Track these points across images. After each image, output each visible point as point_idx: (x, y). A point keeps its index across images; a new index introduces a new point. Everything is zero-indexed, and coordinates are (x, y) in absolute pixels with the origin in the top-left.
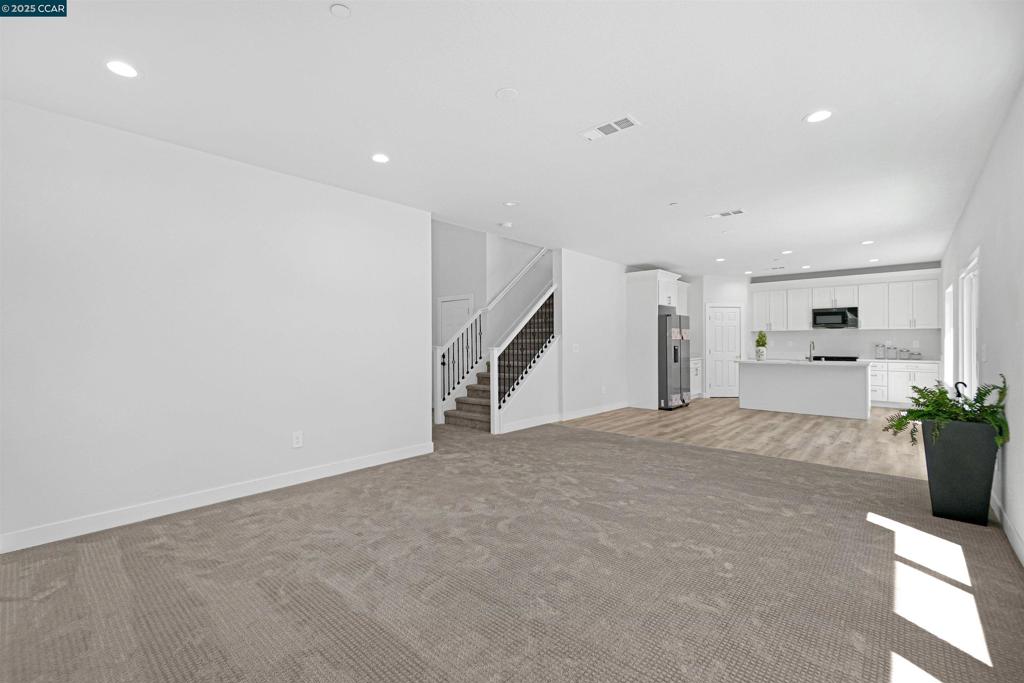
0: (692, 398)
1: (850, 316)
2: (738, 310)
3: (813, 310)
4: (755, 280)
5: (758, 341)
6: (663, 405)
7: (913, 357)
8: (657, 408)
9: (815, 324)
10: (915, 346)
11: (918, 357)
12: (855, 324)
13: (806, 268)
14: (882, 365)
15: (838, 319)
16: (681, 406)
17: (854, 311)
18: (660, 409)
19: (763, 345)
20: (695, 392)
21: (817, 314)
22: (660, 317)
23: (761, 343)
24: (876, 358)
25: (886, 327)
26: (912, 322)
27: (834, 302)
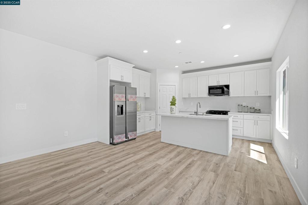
0: (138, 135)
1: (225, 89)
2: (175, 86)
3: (209, 87)
4: (184, 72)
5: (171, 103)
6: (111, 142)
7: (257, 111)
8: (109, 144)
9: (210, 94)
10: (257, 105)
11: (259, 111)
12: (228, 94)
14: (241, 115)
15: (220, 91)
16: (126, 141)
17: (227, 87)
19: (174, 105)
20: (140, 130)
21: (210, 88)
22: (110, 87)
23: (173, 103)
24: (238, 112)
25: (243, 95)
26: (256, 92)
27: (218, 82)
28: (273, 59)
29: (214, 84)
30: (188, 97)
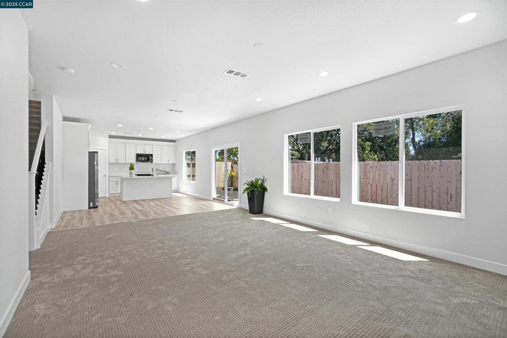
1: (150, 157)
2: (105, 151)
3: (137, 154)
4: (110, 137)
5: (130, 168)
9: (137, 160)
10: (168, 170)
12: (152, 161)
13: (140, 135)
15: (145, 158)
17: (151, 155)
18: (90, 208)
19: (133, 169)
25: (161, 163)
26: (169, 161)
27: (144, 151)
28: (177, 141)
29: (141, 152)
30: (115, 162)
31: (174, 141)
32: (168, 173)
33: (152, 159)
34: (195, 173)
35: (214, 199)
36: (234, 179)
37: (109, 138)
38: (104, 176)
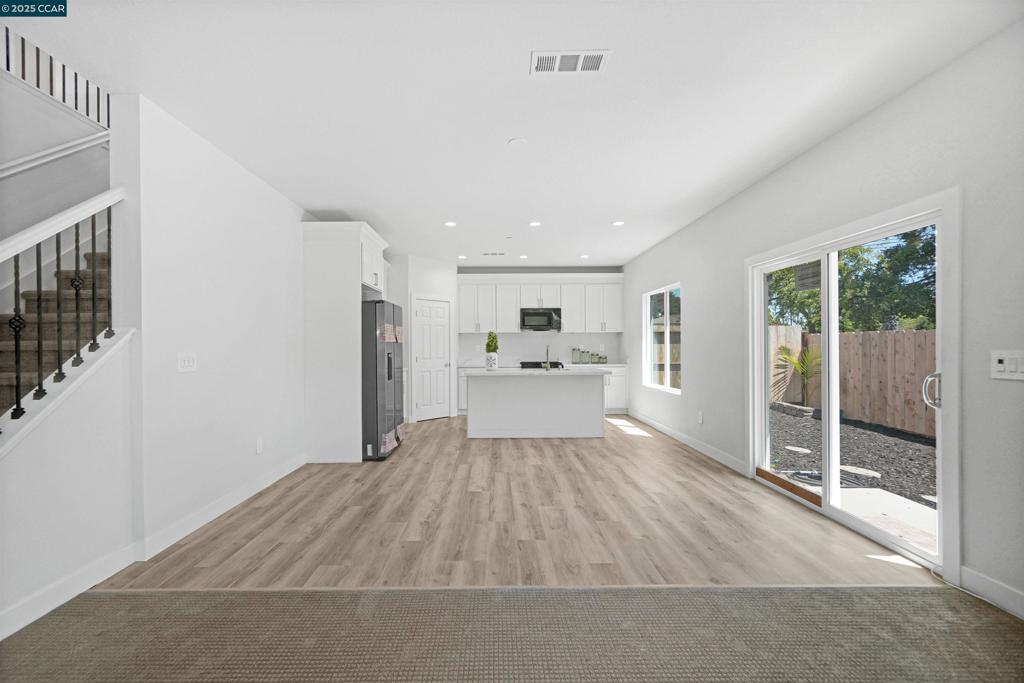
1: (555, 317)
3: (522, 310)
4: (462, 270)
5: (488, 345)
6: (370, 453)
7: (601, 360)
9: (523, 325)
10: (602, 350)
11: (605, 359)
12: (559, 328)
15: (543, 320)
16: (395, 449)
17: (558, 311)
18: (366, 459)
19: (495, 349)
21: (525, 314)
23: (492, 347)
24: (573, 363)
25: (582, 330)
26: (603, 325)
27: (540, 301)
28: (625, 269)
29: (533, 304)
30: (473, 331)
31: (618, 269)
32: (602, 360)
33: (560, 323)
34: (678, 358)
35: (760, 472)
36: (811, 381)
37: (459, 273)
38: (446, 366)
